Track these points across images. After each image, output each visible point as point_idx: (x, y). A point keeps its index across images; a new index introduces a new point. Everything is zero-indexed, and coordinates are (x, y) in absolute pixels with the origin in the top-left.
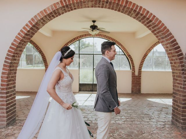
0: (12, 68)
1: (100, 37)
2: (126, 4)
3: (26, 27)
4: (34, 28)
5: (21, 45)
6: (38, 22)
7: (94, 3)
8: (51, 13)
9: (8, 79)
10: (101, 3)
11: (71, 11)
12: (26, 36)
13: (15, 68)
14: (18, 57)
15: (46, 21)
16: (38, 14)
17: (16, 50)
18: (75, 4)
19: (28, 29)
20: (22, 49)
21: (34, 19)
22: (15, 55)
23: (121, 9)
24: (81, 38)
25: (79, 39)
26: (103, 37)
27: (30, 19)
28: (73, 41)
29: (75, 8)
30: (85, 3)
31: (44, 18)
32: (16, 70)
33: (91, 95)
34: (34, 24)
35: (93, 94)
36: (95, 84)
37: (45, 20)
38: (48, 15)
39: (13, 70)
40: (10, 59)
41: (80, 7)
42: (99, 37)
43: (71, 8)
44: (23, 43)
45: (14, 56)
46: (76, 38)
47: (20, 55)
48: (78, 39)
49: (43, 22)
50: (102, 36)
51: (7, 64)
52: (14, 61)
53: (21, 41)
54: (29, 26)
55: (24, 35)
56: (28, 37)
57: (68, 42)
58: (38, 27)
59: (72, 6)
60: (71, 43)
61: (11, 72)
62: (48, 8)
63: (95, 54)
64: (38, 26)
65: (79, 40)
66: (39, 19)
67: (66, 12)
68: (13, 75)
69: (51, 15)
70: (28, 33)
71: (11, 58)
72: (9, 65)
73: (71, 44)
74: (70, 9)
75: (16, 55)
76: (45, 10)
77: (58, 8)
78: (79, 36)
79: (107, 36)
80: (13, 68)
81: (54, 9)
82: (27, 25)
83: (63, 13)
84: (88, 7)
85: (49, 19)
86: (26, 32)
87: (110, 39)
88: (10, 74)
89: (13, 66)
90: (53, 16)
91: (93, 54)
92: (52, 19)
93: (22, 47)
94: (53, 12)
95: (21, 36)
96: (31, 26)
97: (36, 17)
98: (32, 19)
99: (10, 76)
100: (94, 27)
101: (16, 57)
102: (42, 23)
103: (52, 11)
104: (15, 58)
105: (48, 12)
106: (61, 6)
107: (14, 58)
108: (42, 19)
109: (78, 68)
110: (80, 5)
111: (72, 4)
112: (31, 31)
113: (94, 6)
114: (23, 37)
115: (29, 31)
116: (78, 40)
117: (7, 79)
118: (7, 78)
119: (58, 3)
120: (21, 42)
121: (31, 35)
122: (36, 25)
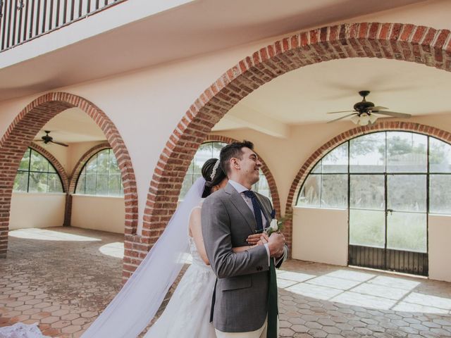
0: (163, 202)
1: (404, 129)
3: (182, 123)
4: (196, 123)
5: (178, 158)
6: (204, 112)
7: (315, 52)
8: (224, 90)
9: (154, 223)
10: (331, 47)
11: (274, 80)
12: (186, 142)
13: (170, 202)
14: (177, 180)
15: (222, 107)
16: (202, 96)
17: (166, 168)
18: (272, 62)
19: (186, 127)
20: (182, 166)
21: (195, 106)
22: (166, 177)
23: (389, 49)
24: (352, 135)
25: (348, 139)
26: (411, 128)
27: (188, 108)
28: (333, 143)
29: (278, 70)
30: (293, 56)
31: (213, 103)
32: (175, 206)
33: (372, 278)
34: (194, 115)
35: (380, 278)
36: (390, 250)
37: (218, 105)
38: (219, 94)
39: (166, 205)
40: (157, 184)
41: (291, 68)
42: (399, 129)
43: (267, 73)
44: (180, 154)
45: (162, 180)
46: (339, 136)
47: (180, 178)
48: (344, 138)
49: (216, 111)
50: (407, 128)
51: (151, 194)
52: (167, 189)
53: (174, 150)
54: (187, 121)
55: (178, 139)
56: (191, 142)
57: (322, 148)
58: (208, 121)
59: (267, 67)
60: (327, 148)
61: (162, 209)
62: (218, 81)
63: (391, 174)
64: (206, 118)
65: (349, 141)
66: (203, 105)
67: (262, 83)
68: (166, 216)
69: (228, 95)
70: (187, 135)
71: (159, 183)
72: (155, 195)
73: (327, 151)
74: (266, 75)
75: (169, 177)
76: (213, 87)
77: (235, 77)
78: (346, 132)
79: (423, 126)
80: (167, 202)
81: (228, 82)
82: (184, 120)
83: (256, 87)
84: (309, 63)
85: (227, 104)
86: (181, 133)
87: (431, 132)
88: (159, 214)
89: (167, 199)
90: (233, 95)
91: (384, 174)
92: (236, 103)
93: (181, 162)
94: (228, 88)
95: (174, 142)
96: (190, 121)
97: (198, 101)
98: (193, 108)
99: (160, 216)
101: (171, 180)
102: (213, 112)
103: (224, 86)
104: (169, 183)
105: (219, 89)
106: (240, 72)
107: (165, 183)
108: (209, 104)
109: (347, 207)
110: (285, 63)
111: (264, 64)
112: (194, 130)
113: (320, 58)
114: (176, 142)
115: (186, 131)
116: (344, 140)
117: (150, 223)
118: (152, 220)
119: (235, 67)
120: (177, 153)
121: (197, 138)
122: (200, 118)
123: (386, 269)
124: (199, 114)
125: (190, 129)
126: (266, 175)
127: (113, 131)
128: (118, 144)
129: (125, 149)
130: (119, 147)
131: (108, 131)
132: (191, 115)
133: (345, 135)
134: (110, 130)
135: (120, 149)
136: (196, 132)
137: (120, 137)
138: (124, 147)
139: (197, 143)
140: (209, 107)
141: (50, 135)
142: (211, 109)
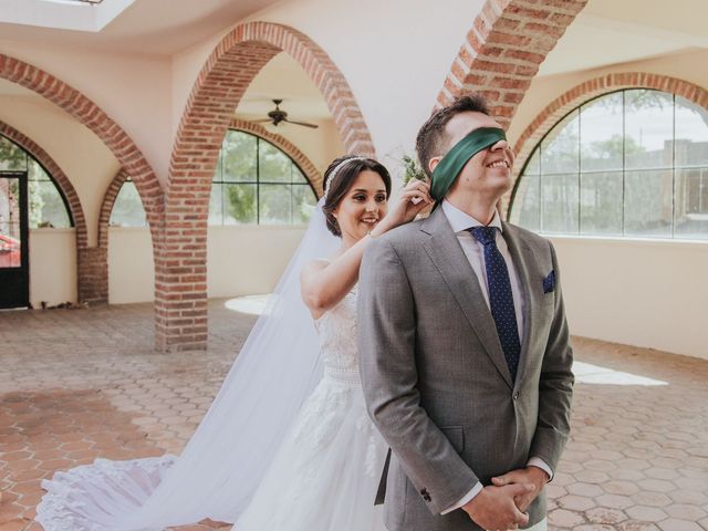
3: (460, 61)
4: (491, 58)
6: (506, 30)
15: (553, 10)
19: (467, 71)
21: (483, 17)
27: (470, 25)
31: (524, 4)
34: (482, 40)
49: (539, 21)
54: (469, 56)
58: (523, 49)
64: (516, 44)
66: (499, 12)
82: (462, 54)
86: (459, 83)
97: (488, 6)
98: (479, 23)
102: (531, 26)
108: (513, 9)
112: (490, 75)
115: (471, 79)
121: (503, 91)
122: (499, 45)
124: (494, 36)
125: (480, 73)
127: (341, 94)
128: (348, 121)
129: (363, 131)
130: (352, 126)
131: (331, 95)
132: (477, 40)
134: (334, 90)
135: (352, 131)
136: (497, 79)
137: (354, 104)
138: (363, 125)
139: (508, 105)
140: (516, 17)
141: (282, 107)
142: (524, 19)
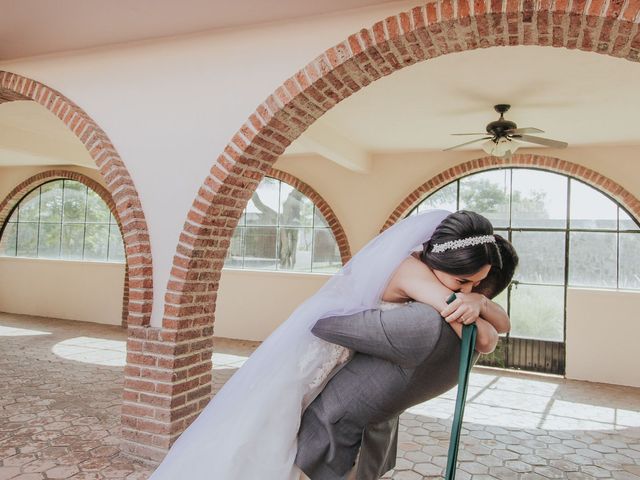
0: (200, 271)
1: (537, 166)
2: (615, 9)
3: (241, 135)
4: (265, 137)
5: (229, 196)
6: (280, 119)
7: (476, 30)
8: (320, 83)
9: (185, 305)
10: (504, 24)
11: (396, 73)
12: (245, 167)
13: (211, 270)
14: (224, 234)
15: (309, 112)
16: (279, 90)
17: (210, 211)
18: (404, 40)
19: (248, 143)
20: (234, 208)
21: (266, 107)
22: (208, 227)
23: (595, 34)
24: (465, 171)
25: (457, 177)
26: (548, 165)
27: (253, 110)
28: (437, 183)
29: (407, 56)
30: (439, 35)
31: (298, 103)
32: (217, 276)
33: (494, 382)
34: (264, 123)
35: (503, 379)
36: (514, 340)
37: (303, 108)
38: (311, 90)
39: (205, 275)
40: (192, 239)
41: (427, 54)
42: (531, 165)
43: (391, 61)
44: (234, 188)
45: (205, 232)
46: (446, 173)
47: (229, 229)
48: (453, 175)
49: (299, 118)
50: (542, 164)
51: (182, 256)
52: (208, 248)
53: (225, 182)
54: (252, 133)
55: (234, 162)
56: (253, 169)
57: (420, 189)
58: (283, 134)
59: (394, 50)
60: (428, 189)
61: (198, 281)
62: (310, 67)
63: (517, 230)
64: (281, 130)
65: (458, 180)
66: (282, 105)
67: (377, 76)
68: (204, 294)
69: (322, 92)
70: (248, 156)
71: (196, 237)
72: (189, 259)
73: (428, 193)
74: (388, 64)
75: (213, 228)
76: (300, 76)
77: (341, 61)
78: (457, 168)
79: (564, 162)
80: (205, 270)
81: (327, 70)
82: (244, 130)
83: (366, 82)
84: (458, 49)
85: (317, 107)
86: (240, 152)
87: (574, 171)
88: (193, 290)
89: (206, 265)
90: (330, 94)
91: (508, 229)
92: (329, 107)
93: (232, 203)
94: (326, 80)
95: (227, 167)
96: (256, 132)
97: (271, 99)
98: (262, 110)
99: (194, 294)
100: (501, 130)
101: (215, 233)
102: (294, 119)
103: (321, 76)
104: (212, 237)
105: (310, 81)
106: (351, 54)
107: (206, 237)
108: (291, 106)
110: (422, 45)
111: (391, 45)
112: (260, 148)
113: (478, 41)
114: (230, 167)
115: (249, 150)
116: (452, 179)
117: (179, 306)
118: (182, 301)
119: (342, 46)
120: (229, 186)
121: (262, 162)
122: (273, 129)
123: (507, 366)
124: (274, 122)
125: (256, 146)
126: (333, 229)
127: (105, 145)
128: (114, 168)
129: (126, 177)
130: (118, 173)
131: (94, 146)
132: (259, 122)
133: (454, 171)
134: (97, 143)
135: (119, 177)
136: (262, 152)
137: (116, 155)
138: (126, 173)
139: (261, 172)
140: (289, 111)
142: (293, 113)
